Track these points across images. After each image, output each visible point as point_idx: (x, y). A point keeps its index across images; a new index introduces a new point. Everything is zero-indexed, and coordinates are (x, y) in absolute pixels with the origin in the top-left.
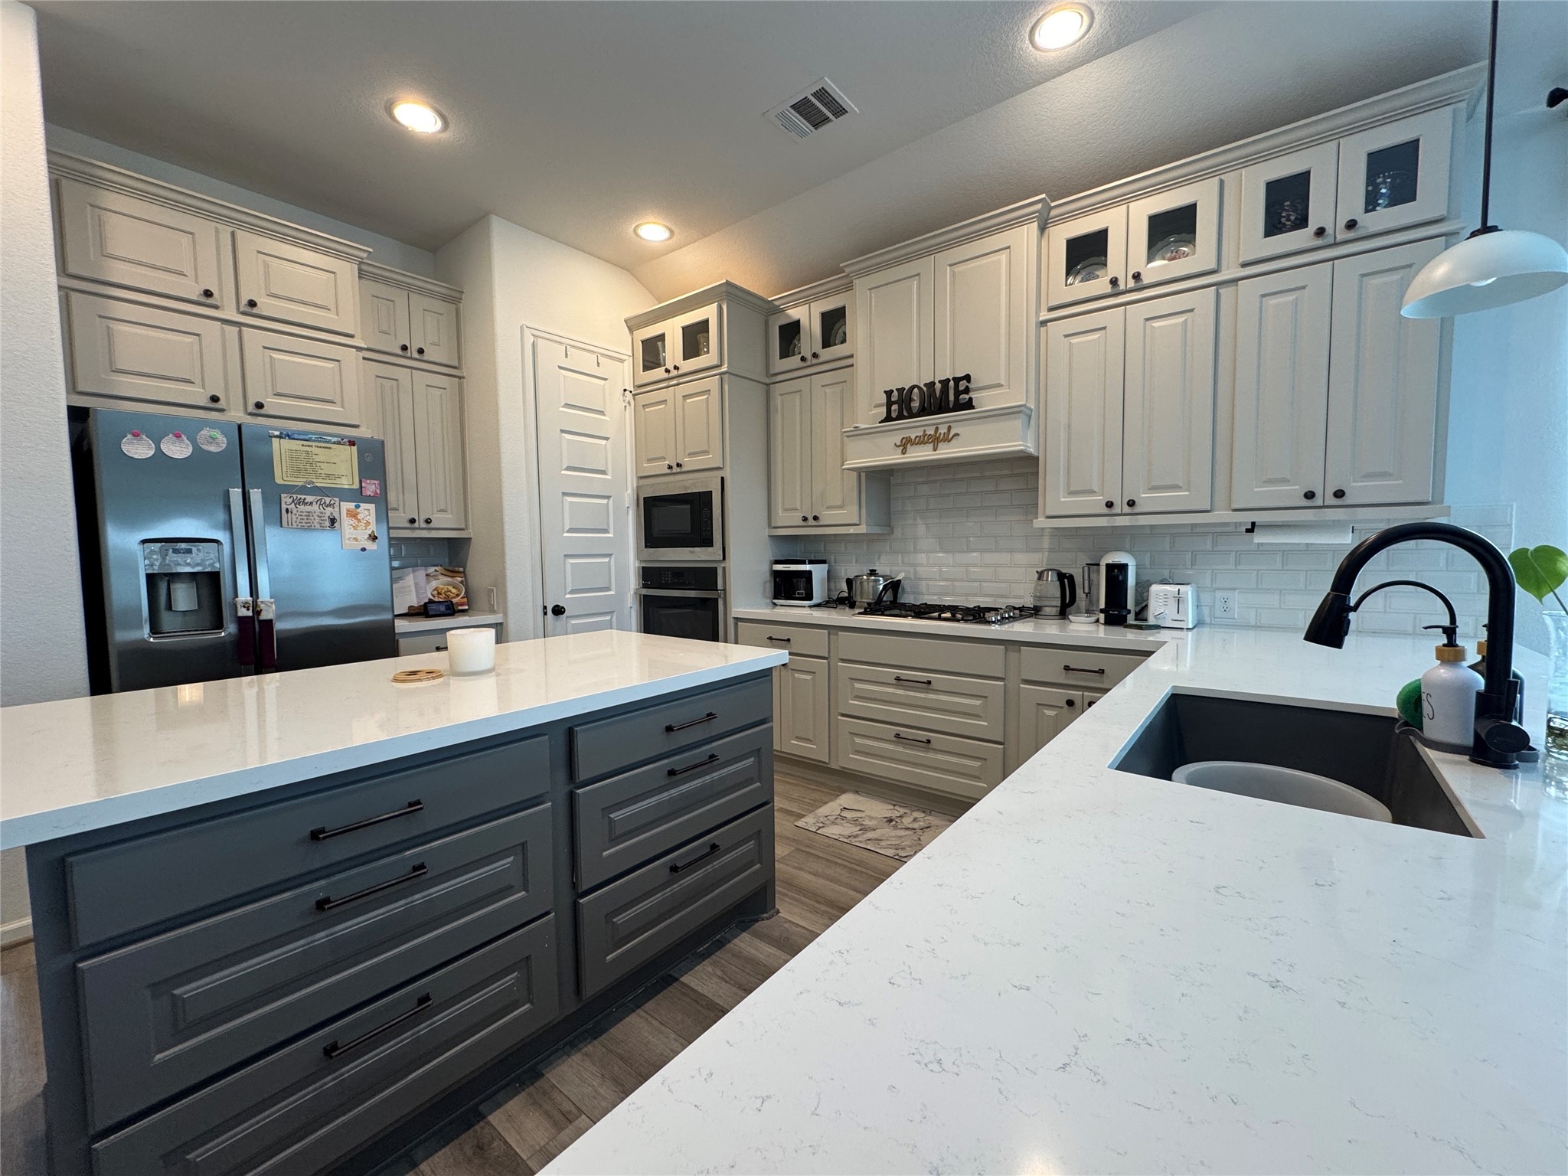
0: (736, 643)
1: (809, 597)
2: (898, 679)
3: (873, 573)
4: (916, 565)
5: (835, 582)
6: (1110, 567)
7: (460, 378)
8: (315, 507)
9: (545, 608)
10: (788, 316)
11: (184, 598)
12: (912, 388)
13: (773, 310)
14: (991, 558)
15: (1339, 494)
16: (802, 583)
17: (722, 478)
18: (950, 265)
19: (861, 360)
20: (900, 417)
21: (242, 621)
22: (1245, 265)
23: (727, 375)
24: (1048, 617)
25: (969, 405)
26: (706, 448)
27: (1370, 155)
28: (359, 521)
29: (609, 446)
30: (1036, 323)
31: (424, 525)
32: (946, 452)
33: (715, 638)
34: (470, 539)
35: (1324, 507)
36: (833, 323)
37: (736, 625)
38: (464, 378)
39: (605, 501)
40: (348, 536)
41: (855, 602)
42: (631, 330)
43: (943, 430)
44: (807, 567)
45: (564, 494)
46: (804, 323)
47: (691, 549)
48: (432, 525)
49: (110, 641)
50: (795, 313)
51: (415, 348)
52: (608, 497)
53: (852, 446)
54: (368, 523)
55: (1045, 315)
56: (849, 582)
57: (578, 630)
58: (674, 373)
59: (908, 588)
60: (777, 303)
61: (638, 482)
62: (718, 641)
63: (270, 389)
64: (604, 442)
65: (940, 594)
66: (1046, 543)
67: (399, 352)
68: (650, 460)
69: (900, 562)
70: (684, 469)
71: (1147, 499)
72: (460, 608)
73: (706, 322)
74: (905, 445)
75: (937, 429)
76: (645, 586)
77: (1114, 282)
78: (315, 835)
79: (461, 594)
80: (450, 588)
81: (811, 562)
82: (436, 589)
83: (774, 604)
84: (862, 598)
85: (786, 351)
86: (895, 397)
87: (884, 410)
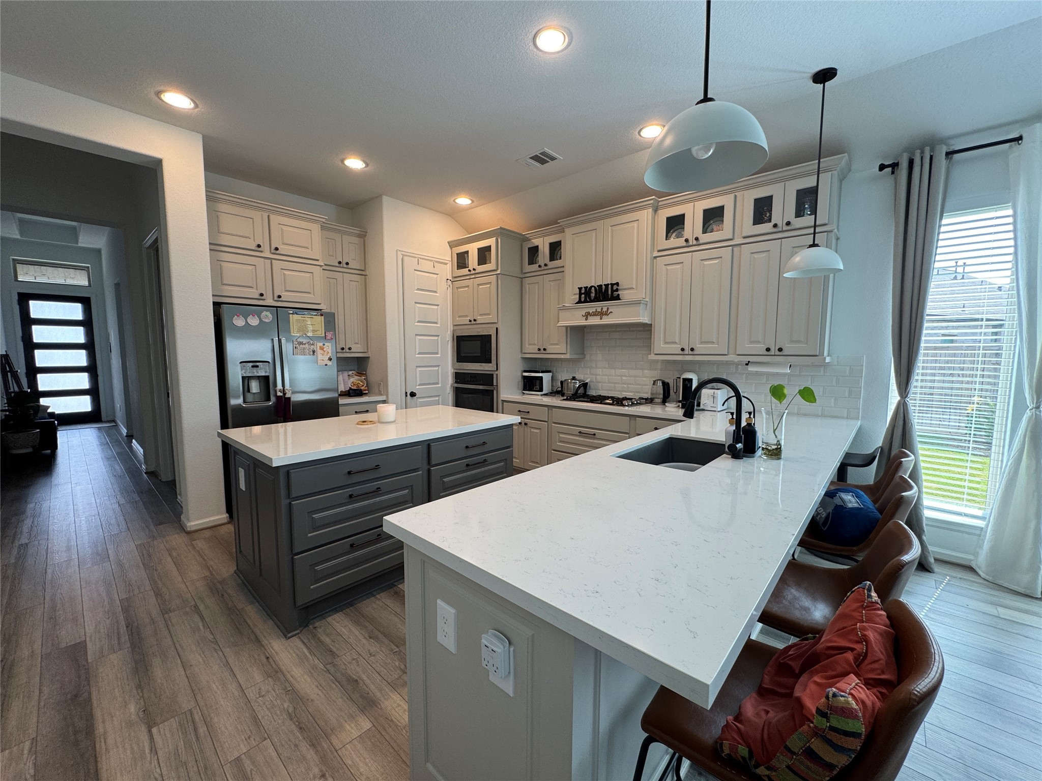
0: (503, 413)
1: (541, 390)
2: (580, 432)
3: (574, 378)
4: (596, 375)
5: (556, 382)
6: (684, 380)
7: (365, 275)
8: (307, 345)
9: (406, 393)
10: (533, 243)
11: (255, 387)
12: (592, 287)
13: (525, 239)
14: (632, 372)
15: (780, 350)
16: (538, 382)
17: (497, 328)
18: (611, 226)
19: (568, 270)
20: (585, 302)
21: (278, 398)
22: (745, 237)
23: (500, 275)
24: (657, 404)
25: (618, 298)
26: (489, 312)
27: (798, 191)
28: (324, 351)
29: (439, 310)
30: (651, 258)
31: (348, 351)
32: (606, 320)
33: (492, 411)
34: (369, 357)
35: (775, 355)
36: (555, 249)
37: (503, 404)
38: (367, 275)
39: (436, 338)
40: (320, 359)
41: (564, 393)
42: (451, 247)
43: (605, 309)
44: (540, 375)
45: (416, 335)
46: (541, 247)
47: (480, 364)
48: (352, 351)
49: (228, 404)
50: (536, 242)
51: (344, 262)
52: (438, 336)
53: (562, 314)
54: (328, 352)
55: (656, 254)
56: (562, 382)
57: (423, 405)
58: (473, 272)
59: (592, 387)
60: (527, 236)
61: (453, 327)
62: (493, 412)
63: (283, 288)
64: (436, 307)
65: (607, 390)
66: (659, 366)
67: (338, 265)
68: (460, 317)
69: (588, 372)
70: (477, 322)
71: (700, 348)
72: (364, 392)
73: (490, 247)
74: (587, 315)
75: (602, 309)
76: (456, 382)
77: (687, 241)
78: (349, 473)
79: (364, 384)
80: (360, 382)
81: (543, 372)
82: (353, 383)
83: (523, 393)
84: (568, 391)
85: (532, 261)
86: (583, 291)
87: (578, 296)
